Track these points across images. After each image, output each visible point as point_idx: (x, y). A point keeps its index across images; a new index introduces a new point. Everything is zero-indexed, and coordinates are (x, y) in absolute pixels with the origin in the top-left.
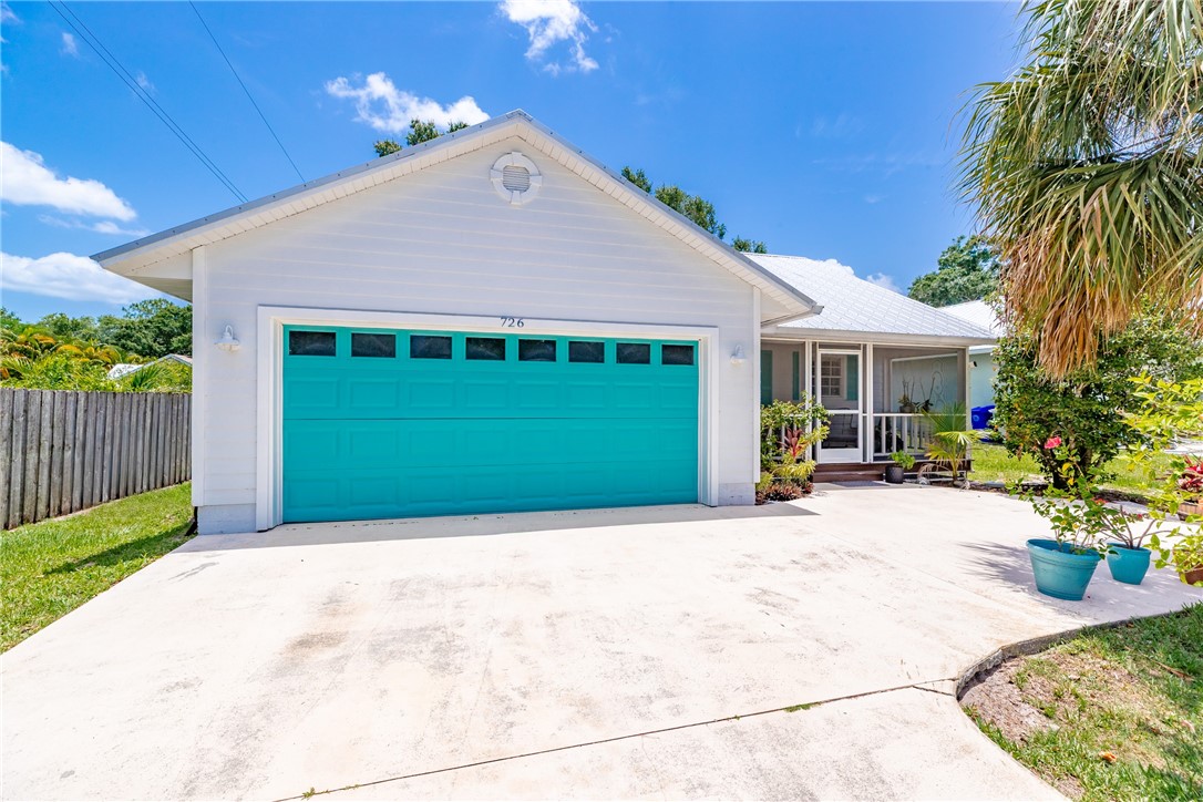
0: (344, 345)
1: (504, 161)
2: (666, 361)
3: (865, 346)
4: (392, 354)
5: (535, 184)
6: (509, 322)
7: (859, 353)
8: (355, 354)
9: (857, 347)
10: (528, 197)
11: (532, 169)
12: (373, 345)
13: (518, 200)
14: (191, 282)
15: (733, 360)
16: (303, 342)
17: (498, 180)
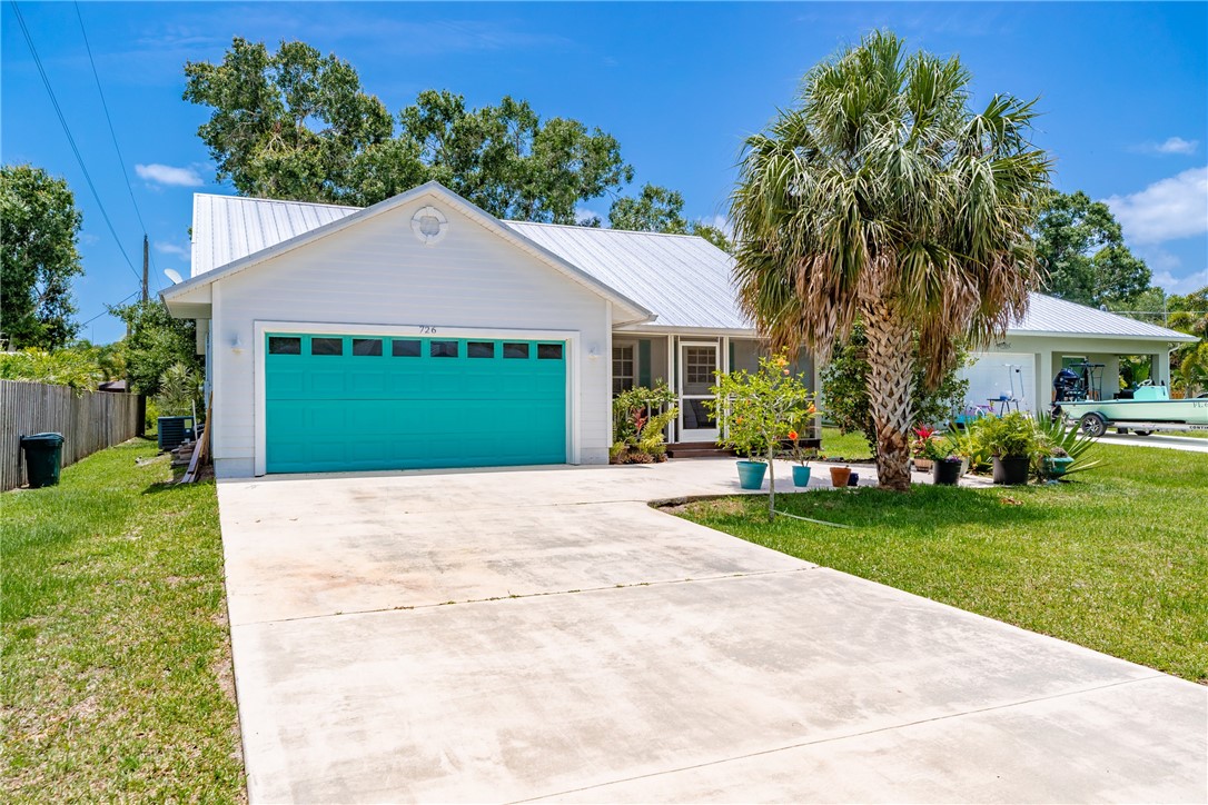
0: (306, 347)
1: (422, 213)
2: (540, 357)
3: (722, 339)
4: (340, 353)
5: (444, 229)
6: (425, 330)
7: (717, 345)
8: (314, 353)
9: (715, 340)
10: (437, 239)
11: (441, 218)
12: (327, 347)
13: (432, 241)
14: (211, 305)
15: (590, 356)
16: (278, 345)
17: (417, 227)
